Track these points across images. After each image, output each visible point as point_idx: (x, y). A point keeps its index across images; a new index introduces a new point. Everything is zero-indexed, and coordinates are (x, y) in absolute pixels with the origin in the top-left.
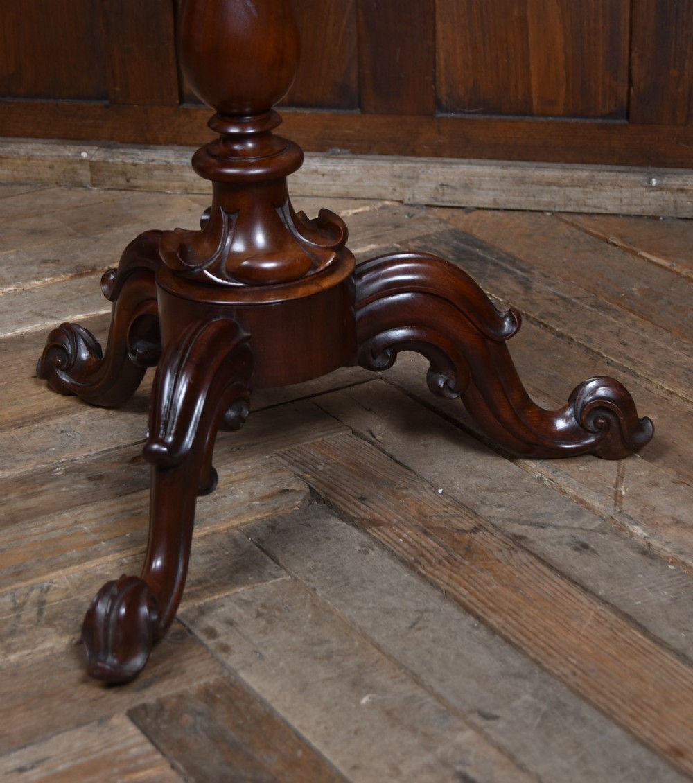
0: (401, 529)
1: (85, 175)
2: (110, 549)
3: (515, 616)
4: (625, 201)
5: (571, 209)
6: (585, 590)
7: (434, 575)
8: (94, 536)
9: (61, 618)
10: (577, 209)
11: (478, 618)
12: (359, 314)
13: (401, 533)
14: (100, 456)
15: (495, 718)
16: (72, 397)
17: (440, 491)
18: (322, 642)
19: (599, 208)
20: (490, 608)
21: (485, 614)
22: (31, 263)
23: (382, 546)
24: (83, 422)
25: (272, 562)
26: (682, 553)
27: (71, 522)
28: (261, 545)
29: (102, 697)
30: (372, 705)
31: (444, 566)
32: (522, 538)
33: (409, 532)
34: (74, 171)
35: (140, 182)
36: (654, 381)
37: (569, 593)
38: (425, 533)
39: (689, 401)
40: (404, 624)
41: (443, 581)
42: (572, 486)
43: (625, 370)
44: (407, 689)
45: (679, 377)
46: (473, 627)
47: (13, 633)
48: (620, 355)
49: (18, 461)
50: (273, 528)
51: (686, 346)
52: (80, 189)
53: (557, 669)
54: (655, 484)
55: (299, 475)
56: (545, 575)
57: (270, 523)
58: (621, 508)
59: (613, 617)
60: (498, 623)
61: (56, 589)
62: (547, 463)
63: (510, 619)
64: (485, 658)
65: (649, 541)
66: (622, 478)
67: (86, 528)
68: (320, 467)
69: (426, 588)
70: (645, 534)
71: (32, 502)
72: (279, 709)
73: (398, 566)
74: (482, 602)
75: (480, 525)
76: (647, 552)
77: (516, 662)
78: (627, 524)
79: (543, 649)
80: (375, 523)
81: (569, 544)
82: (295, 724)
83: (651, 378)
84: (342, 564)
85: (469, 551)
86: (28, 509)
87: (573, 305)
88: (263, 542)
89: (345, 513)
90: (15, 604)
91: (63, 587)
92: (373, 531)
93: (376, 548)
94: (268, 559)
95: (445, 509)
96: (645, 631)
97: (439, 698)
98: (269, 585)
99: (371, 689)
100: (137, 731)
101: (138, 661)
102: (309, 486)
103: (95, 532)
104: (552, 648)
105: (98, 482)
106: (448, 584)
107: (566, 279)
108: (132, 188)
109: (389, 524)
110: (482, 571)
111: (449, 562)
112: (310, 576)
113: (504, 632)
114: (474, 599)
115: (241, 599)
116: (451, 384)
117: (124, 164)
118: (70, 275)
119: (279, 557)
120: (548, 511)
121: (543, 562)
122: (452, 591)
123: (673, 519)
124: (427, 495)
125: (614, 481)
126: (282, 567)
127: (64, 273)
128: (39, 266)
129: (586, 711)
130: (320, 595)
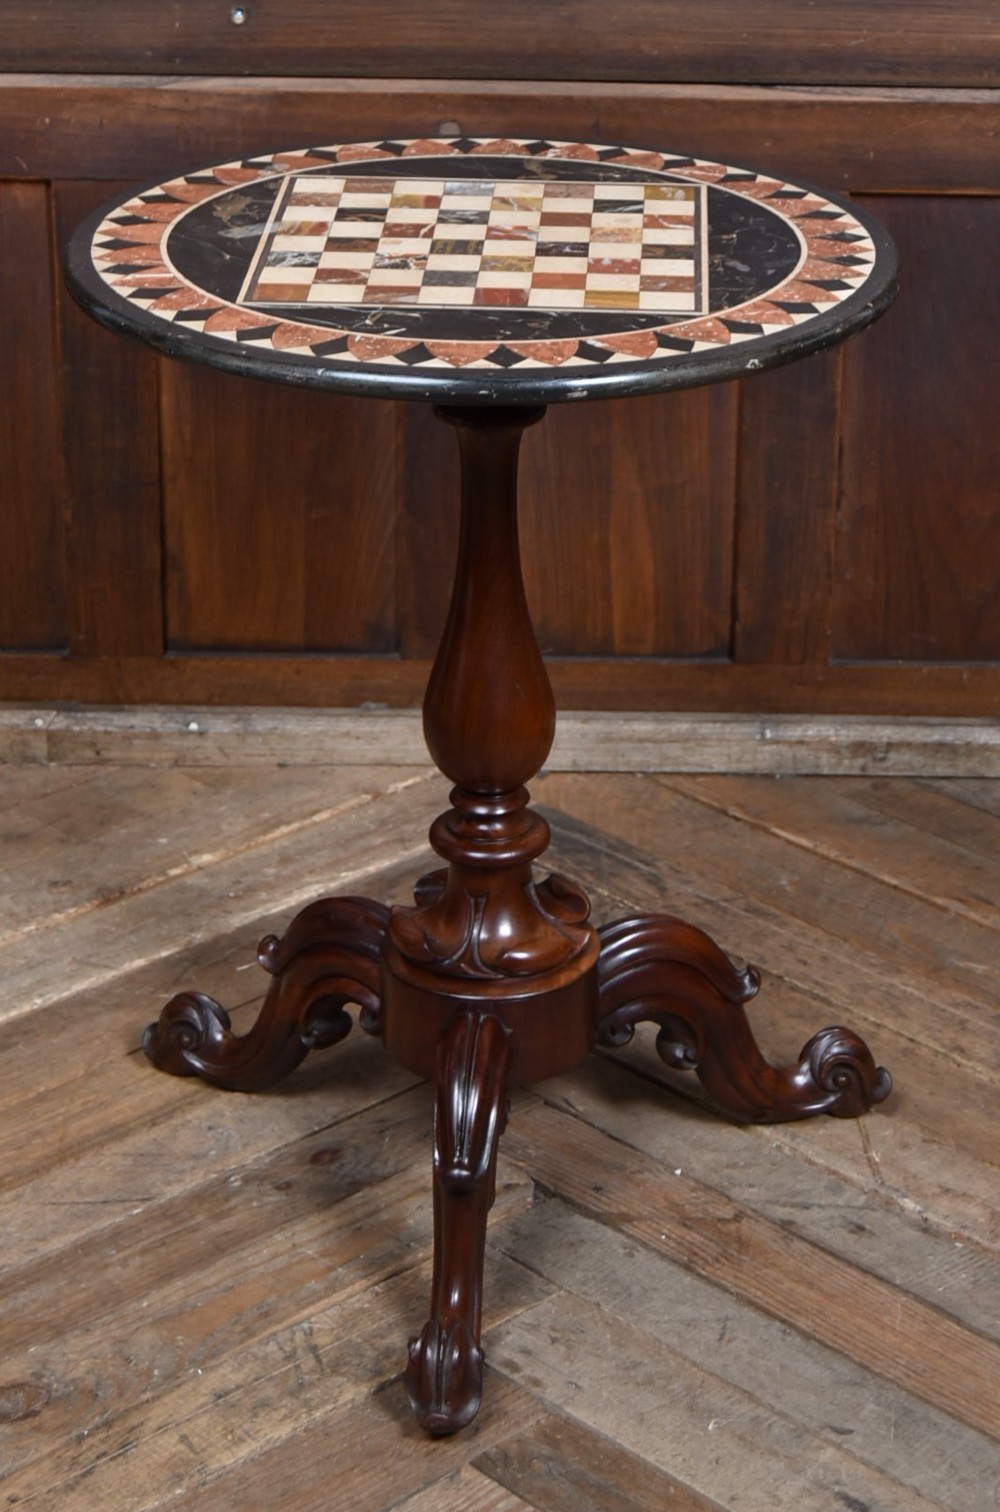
0: (657, 1223)
1: (40, 747)
2: (352, 1276)
3: (822, 1316)
4: (734, 757)
5: (668, 769)
6: (880, 1279)
7: (717, 1276)
8: (324, 1262)
9: (345, 1364)
10: (676, 769)
11: (783, 1321)
12: (602, 989)
13: (660, 1228)
14: (272, 1157)
15: (850, 1432)
16: (192, 1079)
17: (678, 1172)
18: (636, 1365)
19: (703, 766)
20: (792, 1309)
21: (790, 1316)
22: (37, 888)
23: (645, 1245)
24: (228, 1114)
25: (535, 1276)
26: (965, 1227)
27: (288, 1245)
28: (513, 1255)
29: (435, 1450)
30: (719, 1428)
31: (724, 1264)
32: (791, 1223)
33: (668, 1226)
34: (25, 743)
35: (113, 754)
36: (856, 1011)
37: (866, 1284)
38: (685, 1225)
39: (901, 1035)
40: (712, 1337)
41: (730, 1282)
42: (818, 1154)
43: (816, 997)
44: (746, 1409)
45: (880, 1004)
46: (785, 1332)
47: (302, 1386)
48: (805, 978)
49: (182, 1172)
50: (517, 1233)
51: (873, 961)
52: (33, 765)
53: (889, 1373)
54: (905, 1146)
55: (514, 1165)
56: (833, 1265)
57: (511, 1228)
58: (881, 1178)
59: (921, 1309)
60: (807, 1326)
61: (320, 1330)
62: (781, 1127)
63: (818, 1321)
64: (811, 1368)
65: (925, 1216)
66: (868, 1140)
67: (310, 1252)
68: (533, 1152)
69: (715, 1292)
70: (918, 1208)
71: (228, 1224)
72: (627, 1445)
73: (674, 1268)
74: (782, 1303)
75: (740, 1211)
76: (926, 1228)
77: (845, 1370)
78: (894, 1196)
79: (866, 1351)
80: (627, 1218)
81: (843, 1227)
82: (651, 1459)
83: (851, 1007)
84: (613, 1272)
85: (743, 1244)
86: (227, 1233)
87: (725, 910)
88: (514, 1252)
89: (586, 1208)
90: (285, 1352)
91: (327, 1327)
92: (626, 1227)
93: (640, 1249)
94: (529, 1272)
95: (694, 1194)
96: (959, 1321)
97: (782, 1415)
98: (545, 1304)
99: (711, 1413)
100: (495, 1484)
101: (472, 1407)
102: (532, 1178)
103: (323, 1255)
104: (874, 1349)
105: (290, 1192)
106: (736, 1285)
107: (701, 874)
108: (104, 762)
109: (641, 1218)
110: (766, 1266)
111: (726, 1258)
112: (585, 1288)
113: (817, 1336)
114: (771, 1301)
115: (524, 1323)
116: (690, 1054)
117: (95, 732)
118: (96, 902)
119: (540, 1268)
120: (805, 1187)
121: (823, 1249)
122: (744, 1293)
123: (940, 1187)
124: (665, 1178)
125: (861, 1145)
126: (549, 1281)
127: (89, 900)
128: (51, 893)
129: (934, 1415)
130: (607, 1310)
